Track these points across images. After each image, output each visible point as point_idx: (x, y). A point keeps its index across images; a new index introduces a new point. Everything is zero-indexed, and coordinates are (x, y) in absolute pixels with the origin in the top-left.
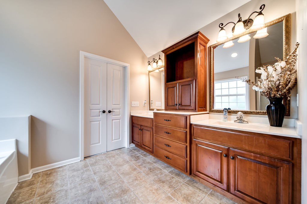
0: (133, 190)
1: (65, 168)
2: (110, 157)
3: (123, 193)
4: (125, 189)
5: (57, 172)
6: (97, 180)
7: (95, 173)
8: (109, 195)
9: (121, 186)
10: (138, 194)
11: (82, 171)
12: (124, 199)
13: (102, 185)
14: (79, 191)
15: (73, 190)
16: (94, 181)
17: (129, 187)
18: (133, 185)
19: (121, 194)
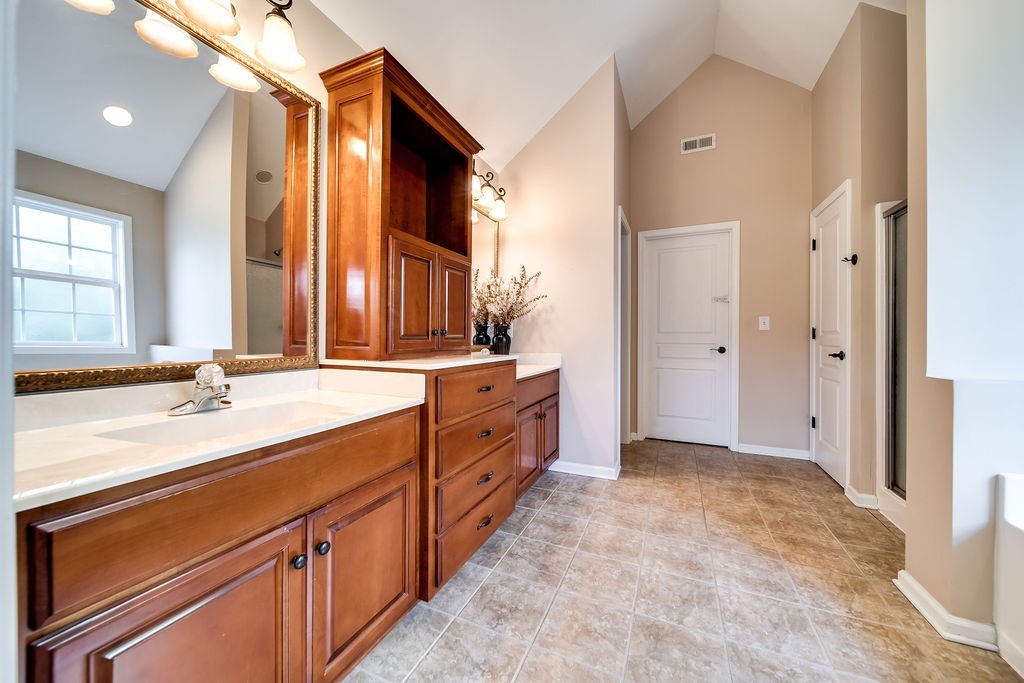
3: (661, 633)
4: (647, 637)
9: (654, 658)
17: (629, 632)
18: (615, 627)
19: (667, 635)
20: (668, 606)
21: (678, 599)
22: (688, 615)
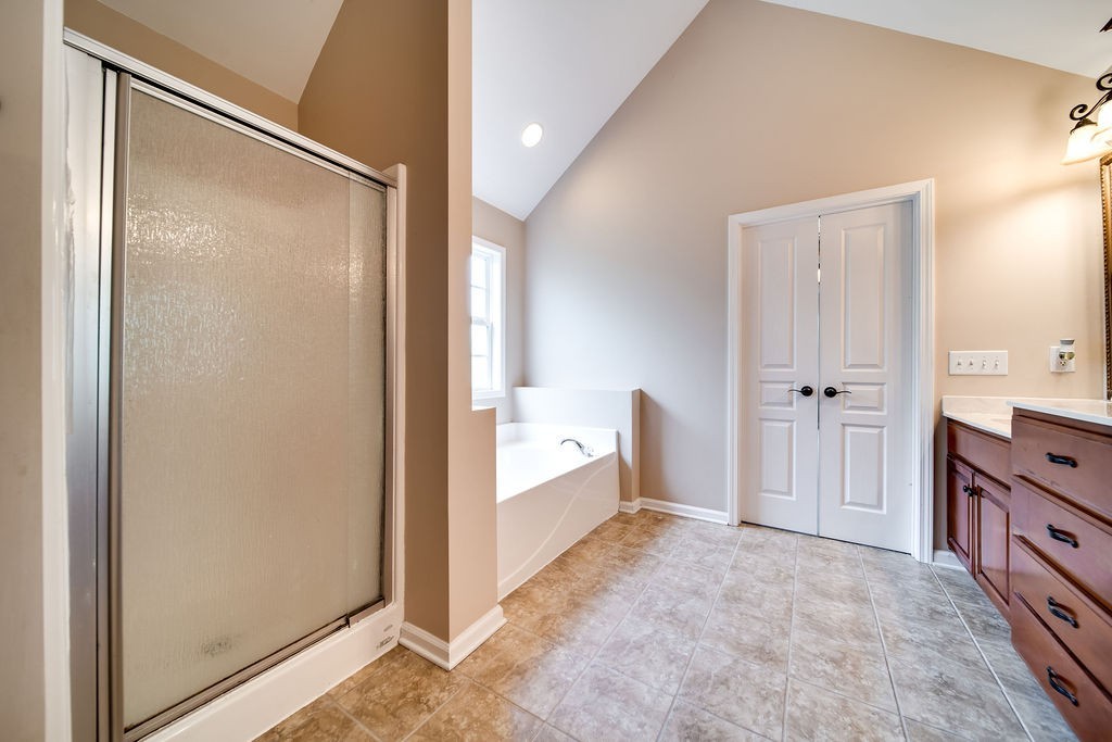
0: (793, 672)
1: (690, 523)
2: (812, 554)
3: (757, 654)
5: (672, 523)
6: (726, 582)
7: (734, 568)
8: (721, 630)
9: (767, 637)
10: (798, 692)
11: (713, 546)
12: (745, 665)
13: (727, 600)
14: (677, 579)
15: (669, 570)
16: (718, 582)
17: (791, 657)
18: (807, 664)
19: (752, 651)
20: (747, 678)
21: (732, 685)
22: (725, 667)
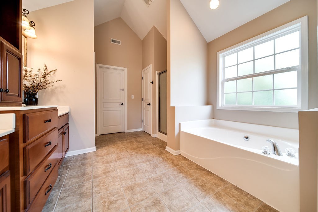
4: (129, 191)
9: (134, 195)
10: (119, 185)
12: (133, 182)
17: (124, 193)
18: (119, 195)
19: (134, 186)
20: (130, 179)
21: (132, 176)
22: (136, 178)
